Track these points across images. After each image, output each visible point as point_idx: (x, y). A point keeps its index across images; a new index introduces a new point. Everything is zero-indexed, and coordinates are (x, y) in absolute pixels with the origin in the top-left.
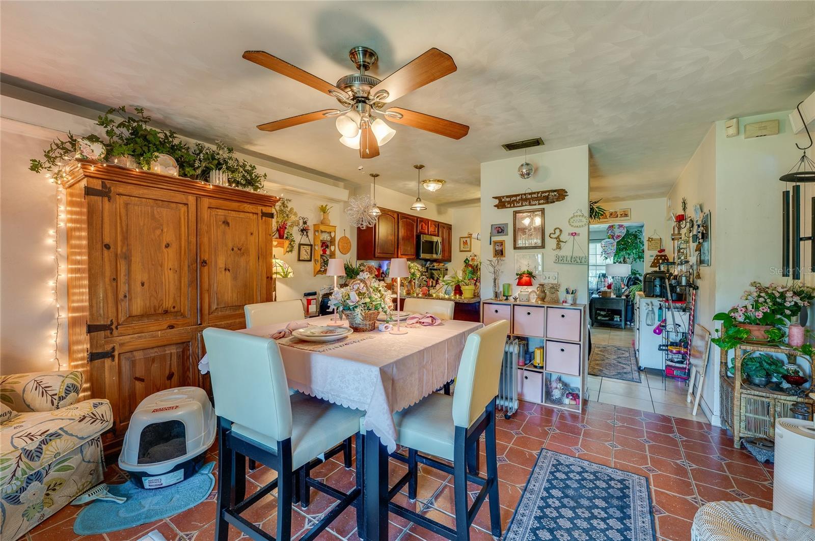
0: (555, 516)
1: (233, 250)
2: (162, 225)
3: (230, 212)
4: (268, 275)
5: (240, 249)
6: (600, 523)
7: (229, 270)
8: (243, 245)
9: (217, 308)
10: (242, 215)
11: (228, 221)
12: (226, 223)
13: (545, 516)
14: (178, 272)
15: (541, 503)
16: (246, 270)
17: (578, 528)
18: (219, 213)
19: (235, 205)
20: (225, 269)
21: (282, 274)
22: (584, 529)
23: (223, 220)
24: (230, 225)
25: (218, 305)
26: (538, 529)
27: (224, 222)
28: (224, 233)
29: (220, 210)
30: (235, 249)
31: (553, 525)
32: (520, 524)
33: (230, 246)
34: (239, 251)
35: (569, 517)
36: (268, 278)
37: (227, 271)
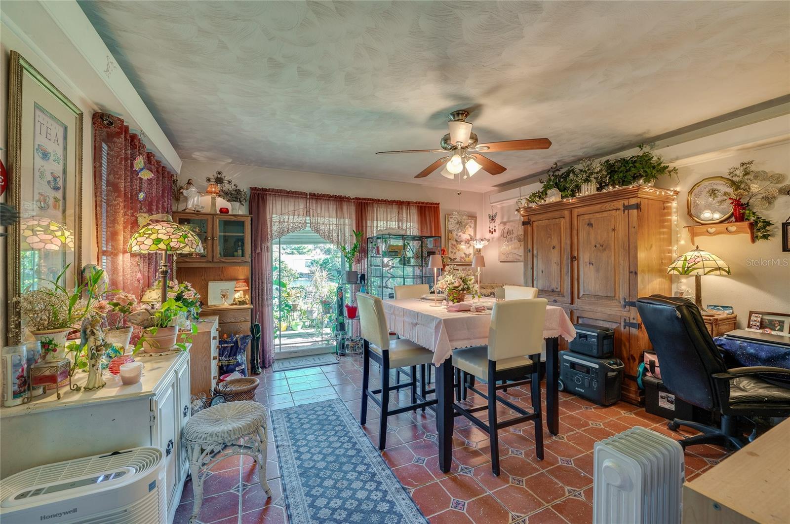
0: (366, 485)
1: (596, 246)
2: (551, 235)
3: (594, 214)
4: (632, 269)
5: (602, 246)
6: (336, 505)
7: (593, 264)
8: (605, 241)
9: (583, 294)
10: (605, 214)
11: (592, 223)
12: (590, 225)
13: (372, 480)
14: (559, 265)
15: (383, 487)
16: (608, 264)
17: (346, 488)
18: (585, 218)
19: (597, 207)
20: (590, 264)
21: (681, 269)
22: (343, 491)
23: (588, 223)
24: (594, 225)
25: (584, 291)
26: (368, 469)
27: (588, 225)
28: (589, 234)
29: (587, 215)
30: (597, 245)
31: (362, 477)
32: (379, 463)
33: (593, 244)
34: (601, 248)
35: (357, 492)
36: (630, 272)
37: (591, 265)
